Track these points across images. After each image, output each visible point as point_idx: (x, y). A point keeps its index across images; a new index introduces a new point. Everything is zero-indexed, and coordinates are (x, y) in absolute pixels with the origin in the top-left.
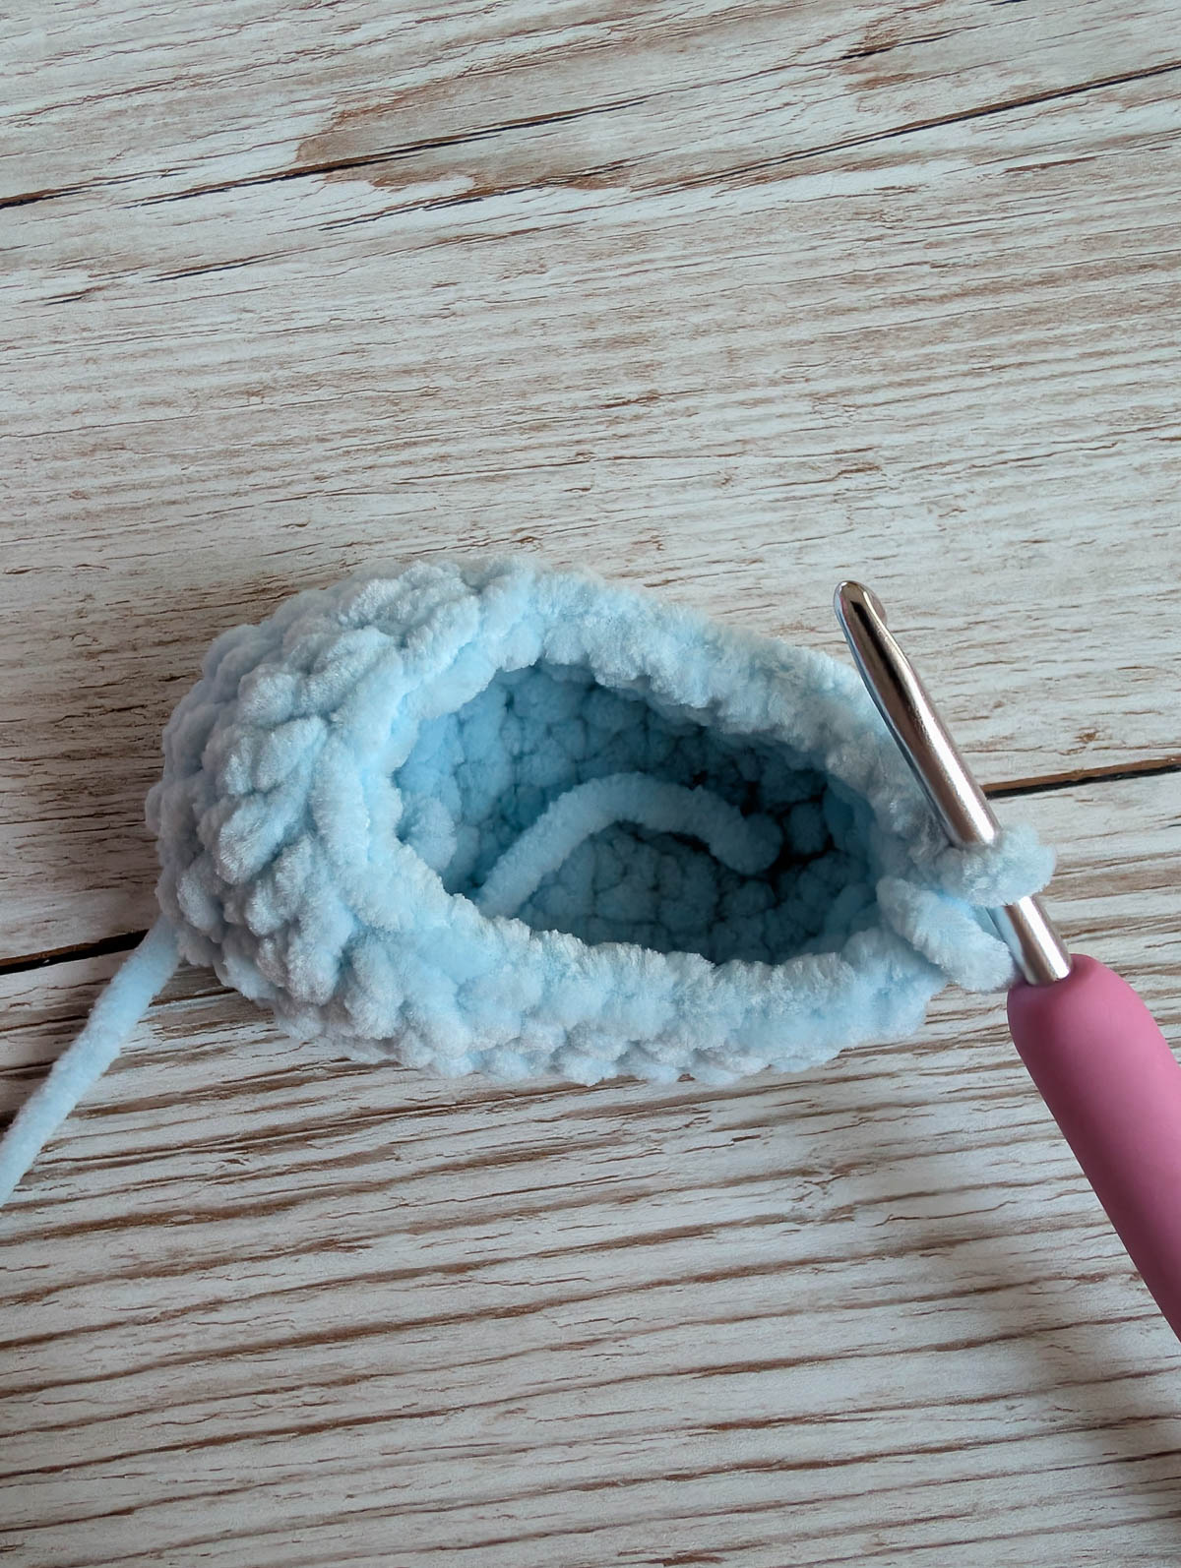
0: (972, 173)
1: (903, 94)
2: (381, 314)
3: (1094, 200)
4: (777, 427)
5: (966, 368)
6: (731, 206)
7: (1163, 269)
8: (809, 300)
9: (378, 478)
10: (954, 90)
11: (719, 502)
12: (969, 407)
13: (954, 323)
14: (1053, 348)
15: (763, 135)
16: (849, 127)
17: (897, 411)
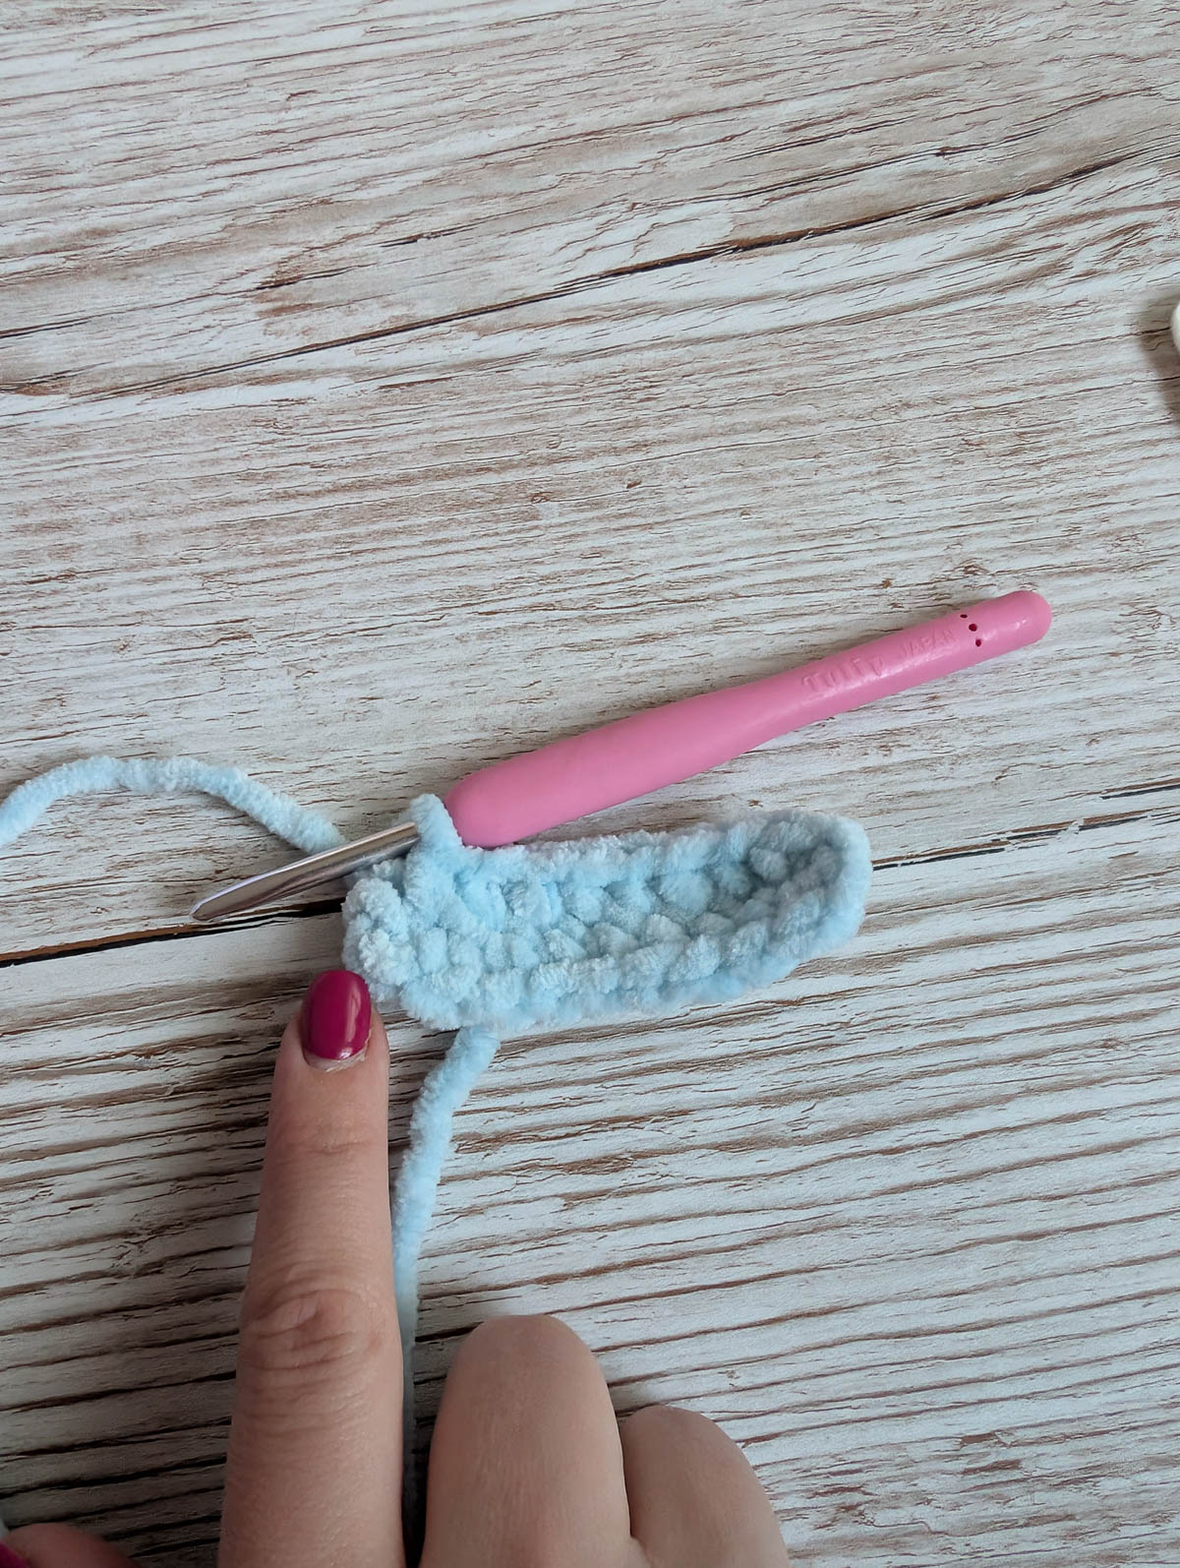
0: (352, 389)
1: (302, 321)
3: (447, 413)
4: (171, 600)
5: (329, 552)
6: (151, 413)
7: (496, 471)
8: (210, 494)
10: (345, 318)
11: (117, 665)
12: (330, 585)
13: (325, 513)
14: (402, 536)
15: (186, 353)
16: (256, 348)
17: (272, 588)
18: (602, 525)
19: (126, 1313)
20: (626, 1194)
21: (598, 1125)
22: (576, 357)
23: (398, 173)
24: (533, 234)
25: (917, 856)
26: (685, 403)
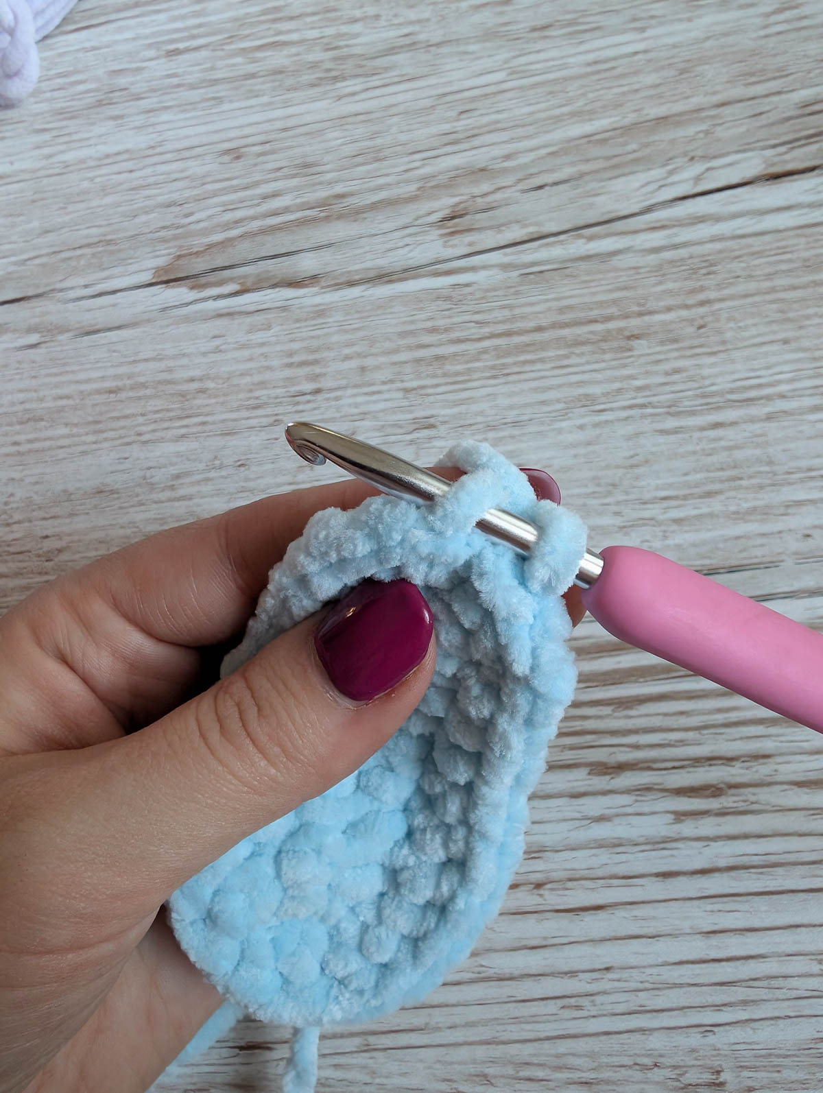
0: (502, 276)
2: (183, 352)
3: (565, 289)
4: (381, 406)
6: (371, 295)
8: (409, 341)
9: (169, 434)
10: (495, 236)
12: (489, 395)
13: (485, 351)
14: (536, 364)
15: (394, 260)
16: (437, 255)
17: (448, 397)
18: (679, 354)
20: (724, 814)
21: (697, 761)
22: (657, 250)
23: (531, 150)
26: (737, 275)
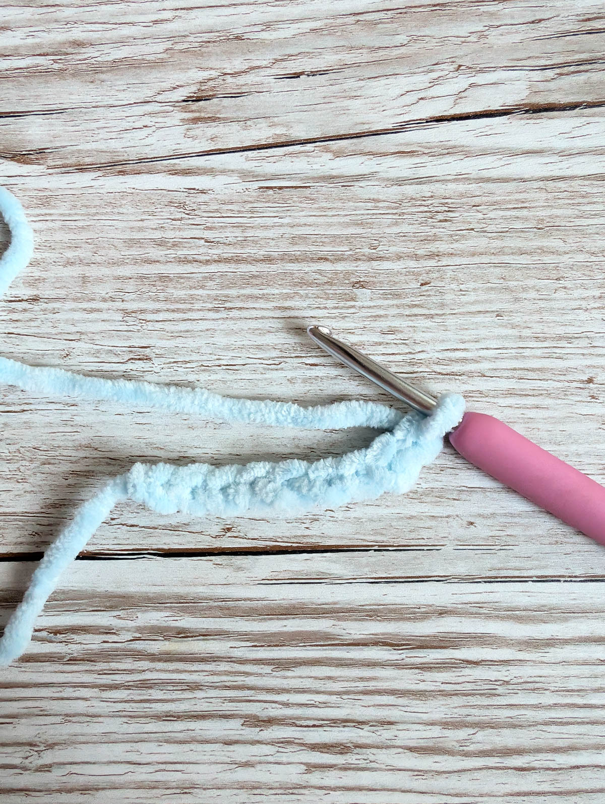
0: (240, 187)
1: (212, 130)
3: (303, 213)
5: (210, 306)
8: (135, 252)
10: (242, 131)
12: (207, 330)
13: (210, 277)
14: (261, 301)
15: (129, 144)
16: (178, 147)
17: (168, 326)
18: (398, 311)
19: (26, 792)
20: (346, 769)
21: (335, 722)
22: (400, 182)
23: (294, 21)
24: (383, 81)
25: (576, 577)
26: (471, 227)
